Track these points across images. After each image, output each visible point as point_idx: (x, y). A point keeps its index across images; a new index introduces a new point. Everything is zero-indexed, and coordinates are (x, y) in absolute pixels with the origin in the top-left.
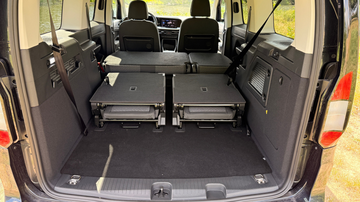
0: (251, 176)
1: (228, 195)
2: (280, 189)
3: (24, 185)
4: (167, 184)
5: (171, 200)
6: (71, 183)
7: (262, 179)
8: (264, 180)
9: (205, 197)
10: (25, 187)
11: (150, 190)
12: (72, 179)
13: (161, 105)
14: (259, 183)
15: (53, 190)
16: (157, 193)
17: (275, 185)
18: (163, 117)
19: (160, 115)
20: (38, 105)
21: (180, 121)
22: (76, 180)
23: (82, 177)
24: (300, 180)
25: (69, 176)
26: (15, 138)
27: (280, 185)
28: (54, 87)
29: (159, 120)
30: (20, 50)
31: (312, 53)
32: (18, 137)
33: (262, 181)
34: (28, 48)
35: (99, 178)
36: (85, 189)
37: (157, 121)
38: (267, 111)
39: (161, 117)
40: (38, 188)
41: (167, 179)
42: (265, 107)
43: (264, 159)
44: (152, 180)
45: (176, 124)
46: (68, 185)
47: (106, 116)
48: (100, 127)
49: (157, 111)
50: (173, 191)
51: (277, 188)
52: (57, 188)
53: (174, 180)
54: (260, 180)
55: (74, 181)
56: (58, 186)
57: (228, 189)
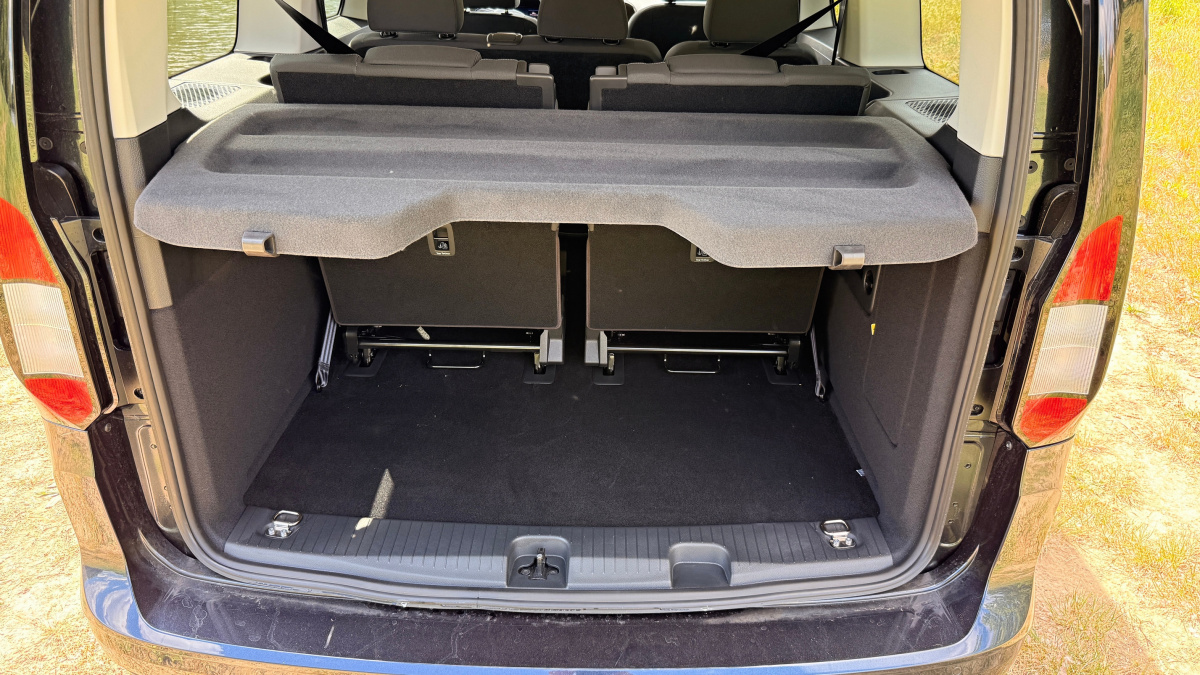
0: (812, 524)
1: (737, 578)
2: (897, 564)
3: (137, 536)
4: (556, 542)
5: (565, 586)
6: (271, 533)
7: (846, 533)
8: (852, 536)
9: (668, 583)
10: (141, 542)
11: (506, 558)
12: (276, 523)
14: (836, 545)
15: (220, 551)
16: (525, 568)
17: (879, 553)
18: (556, 337)
19: (544, 331)
20: (169, 302)
21: (609, 352)
22: (286, 524)
23: (305, 516)
24: (960, 540)
25: (268, 512)
26: (106, 400)
27: (899, 554)
29: (542, 347)
30: (112, 141)
31: (1002, 155)
32: (115, 397)
33: (843, 539)
34: (135, 133)
35: (356, 519)
36: (313, 551)
37: (538, 351)
38: (873, 326)
39: (549, 338)
40: (177, 546)
41: (559, 528)
42: (869, 314)
43: (861, 472)
44: (511, 528)
45: (597, 361)
46: (263, 540)
48: (363, 364)
50: (575, 563)
51: (887, 560)
52: (231, 548)
53: (578, 531)
54: (840, 537)
55: (281, 527)
56: (233, 541)
57: (738, 560)
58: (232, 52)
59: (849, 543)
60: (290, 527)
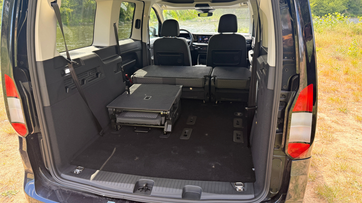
0: (232, 183)
1: (202, 197)
2: (255, 197)
3: (39, 169)
4: (150, 180)
5: (150, 194)
6: (75, 172)
7: (242, 187)
8: (244, 188)
9: (181, 196)
10: (40, 171)
11: (135, 185)
12: (77, 170)
13: (166, 113)
14: (237, 190)
15: (59, 175)
16: (141, 189)
17: (251, 194)
18: (170, 124)
19: (166, 122)
20: (49, 105)
22: (79, 170)
23: (85, 168)
24: (278, 192)
25: (76, 166)
27: (257, 194)
28: (68, 92)
29: (165, 127)
30: (36, 62)
31: (274, 66)
32: (33, 130)
33: (240, 189)
34: (42, 60)
35: (95, 170)
36: (83, 178)
38: (256, 122)
39: (167, 124)
40: (48, 173)
41: (153, 178)
43: (253, 169)
44: (139, 177)
46: (72, 174)
47: (119, 120)
48: (117, 130)
49: (163, 118)
50: (154, 188)
51: (252, 196)
52: (63, 175)
53: (158, 179)
54: (239, 188)
55: (78, 171)
56: (64, 173)
57: (204, 191)
58: (91, 45)
59: (242, 190)
60: (80, 171)
